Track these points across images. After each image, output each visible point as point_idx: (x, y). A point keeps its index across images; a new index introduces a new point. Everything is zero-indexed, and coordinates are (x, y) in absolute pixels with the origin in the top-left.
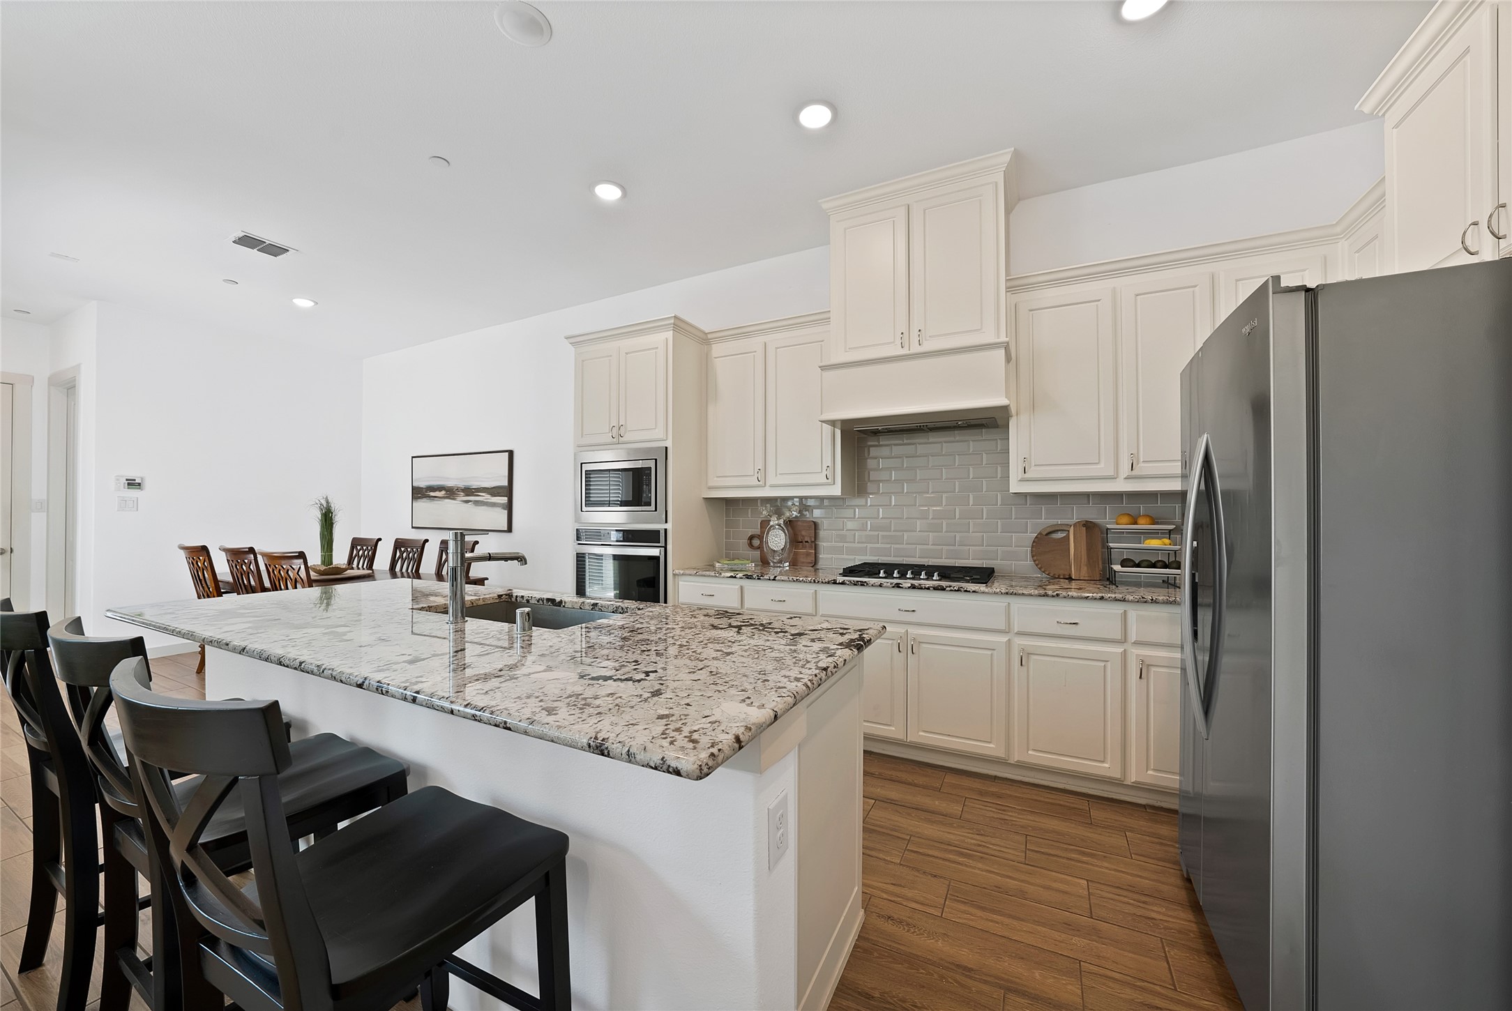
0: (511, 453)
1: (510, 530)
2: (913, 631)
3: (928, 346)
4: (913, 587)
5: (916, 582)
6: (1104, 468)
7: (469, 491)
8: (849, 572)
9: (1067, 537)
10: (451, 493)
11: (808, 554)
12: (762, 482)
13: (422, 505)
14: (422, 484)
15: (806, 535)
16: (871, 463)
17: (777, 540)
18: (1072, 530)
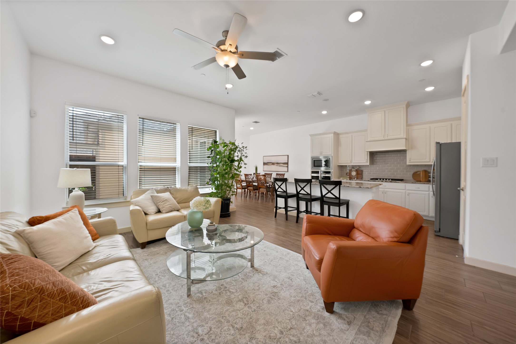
0: (288, 156)
1: (288, 171)
2: (386, 190)
3: (389, 137)
4: (386, 182)
5: (386, 181)
6: (427, 160)
7: (278, 163)
8: (371, 179)
9: (420, 174)
10: (273, 164)
11: (360, 177)
12: (351, 162)
13: (266, 166)
14: (266, 162)
15: (360, 172)
16: (375, 158)
17: (354, 173)
18: (421, 172)
